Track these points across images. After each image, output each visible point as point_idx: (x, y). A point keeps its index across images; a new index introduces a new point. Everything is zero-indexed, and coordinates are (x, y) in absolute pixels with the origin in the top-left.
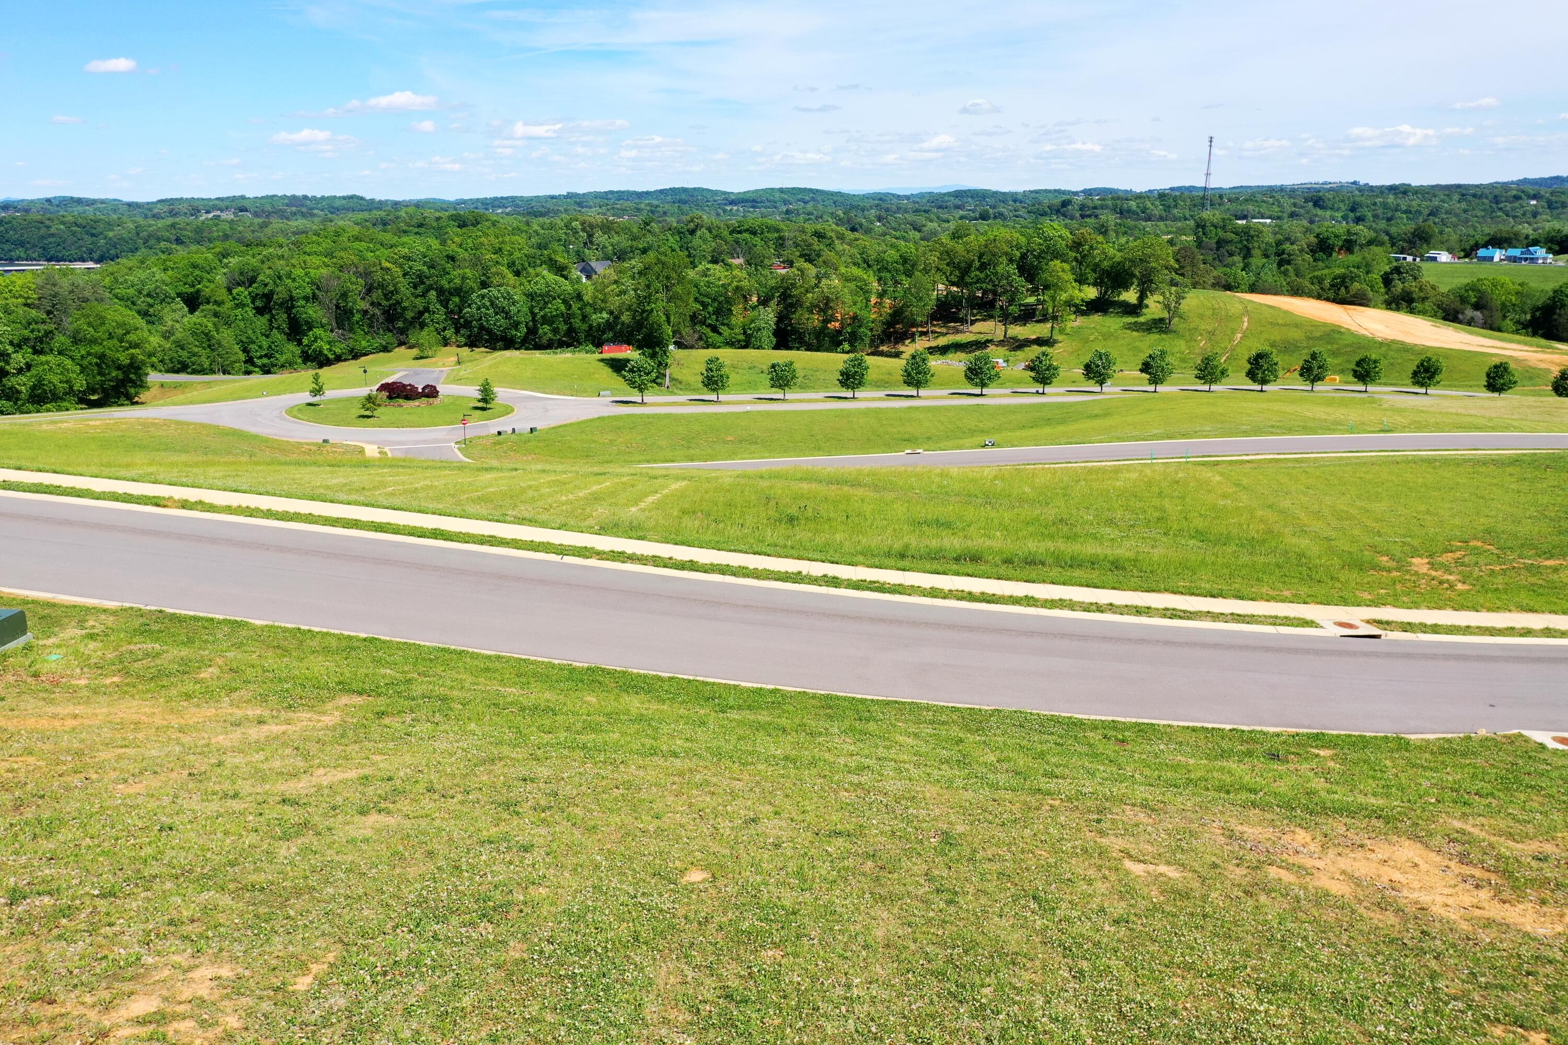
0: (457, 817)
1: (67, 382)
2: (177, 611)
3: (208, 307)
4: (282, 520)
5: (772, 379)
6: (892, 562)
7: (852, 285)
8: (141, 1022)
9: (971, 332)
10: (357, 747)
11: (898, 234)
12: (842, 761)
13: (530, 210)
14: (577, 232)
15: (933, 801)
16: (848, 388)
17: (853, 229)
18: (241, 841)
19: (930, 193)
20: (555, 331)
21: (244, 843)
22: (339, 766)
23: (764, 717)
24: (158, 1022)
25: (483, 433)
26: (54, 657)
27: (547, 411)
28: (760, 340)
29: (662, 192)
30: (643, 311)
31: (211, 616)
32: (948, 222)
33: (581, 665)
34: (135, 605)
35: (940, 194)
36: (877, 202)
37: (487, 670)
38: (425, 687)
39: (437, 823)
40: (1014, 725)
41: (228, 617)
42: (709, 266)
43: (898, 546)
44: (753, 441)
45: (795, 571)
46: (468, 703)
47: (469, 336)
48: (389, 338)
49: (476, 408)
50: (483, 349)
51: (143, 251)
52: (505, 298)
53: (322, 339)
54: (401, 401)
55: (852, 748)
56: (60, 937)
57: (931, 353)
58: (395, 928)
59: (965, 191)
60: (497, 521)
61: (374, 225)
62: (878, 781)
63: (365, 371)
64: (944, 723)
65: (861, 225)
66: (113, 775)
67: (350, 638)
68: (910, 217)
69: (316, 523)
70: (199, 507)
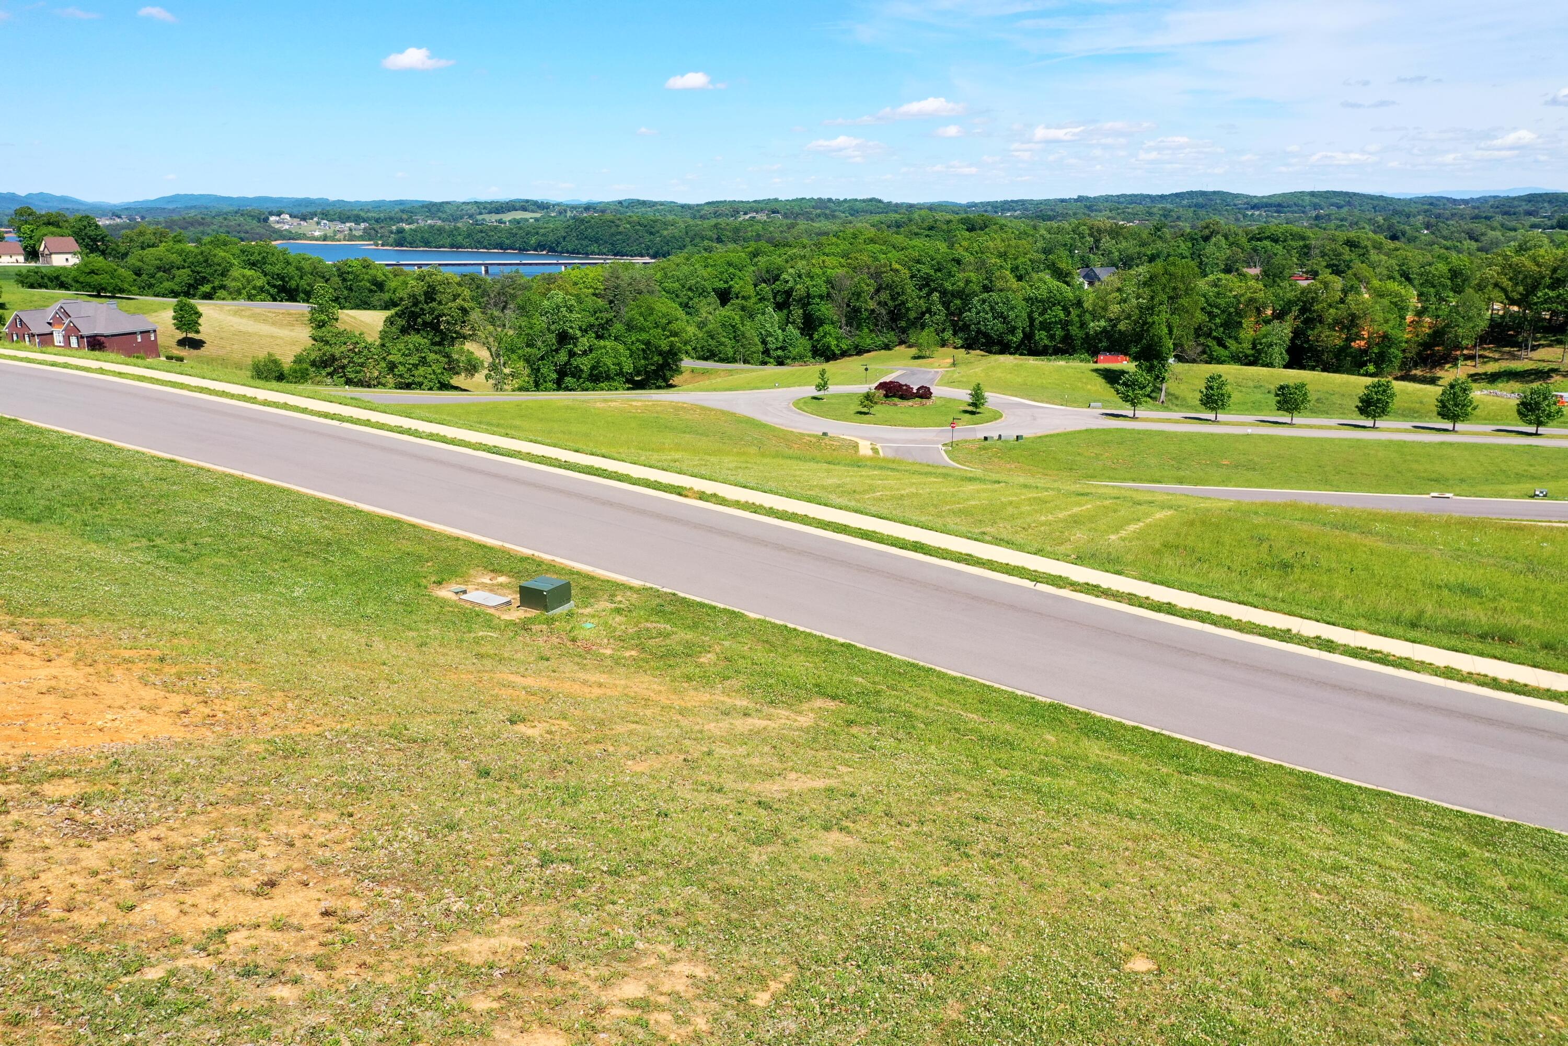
0: (910, 849)
1: (618, 364)
2: (688, 596)
3: (737, 301)
4: (782, 519)
5: (1279, 402)
6: (1401, 631)
7: (1386, 301)
8: (631, 1004)
9: (1531, 359)
10: (826, 753)
11: (1448, 243)
12: (1316, 854)
13: (1038, 214)
14: (1084, 237)
15: (1421, 924)
16: (1368, 416)
17: (1394, 238)
18: (721, 839)
19: (1495, 197)
20: (1052, 337)
21: (724, 842)
22: (809, 772)
23: (1231, 787)
24: (642, 1008)
25: (970, 436)
26: (588, 626)
27: (1035, 419)
28: (1271, 357)
29: (1177, 195)
30: (1145, 323)
31: (714, 604)
32: (1515, 230)
33: (1044, 699)
34: (654, 586)
35: (1508, 198)
36: (1426, 207)
37: (951, 691)
38: (892, 701)
39: (892, 853)
40: (1535, 846)
41: (727, 607)
42: (1222, 276)
43: (1409, 613)
44: (1251, 467)
45: (1284, 627)
46: (930, 724)
47: (966, 339)
48: (891, 336)
49: (966, 412)
50: (978, 352)
51: (690, 248)
52: (1004, 303)
53: (831, 335)
54: (896, 400)
55: (1330, 840)
56: (575, 906)
57: (1475, 381)
58: (846, 960)
59: (1540, 195)
60: (976, 540)
61: (889, 227)
62: (1356, 887)
63: (866, 369)
64: (1445, 829)
65: (1404, 234)
66: (625, 749)
67: (829, 641)
68: (1467, 225)
69: (810, 525)
70: (714, 500)
